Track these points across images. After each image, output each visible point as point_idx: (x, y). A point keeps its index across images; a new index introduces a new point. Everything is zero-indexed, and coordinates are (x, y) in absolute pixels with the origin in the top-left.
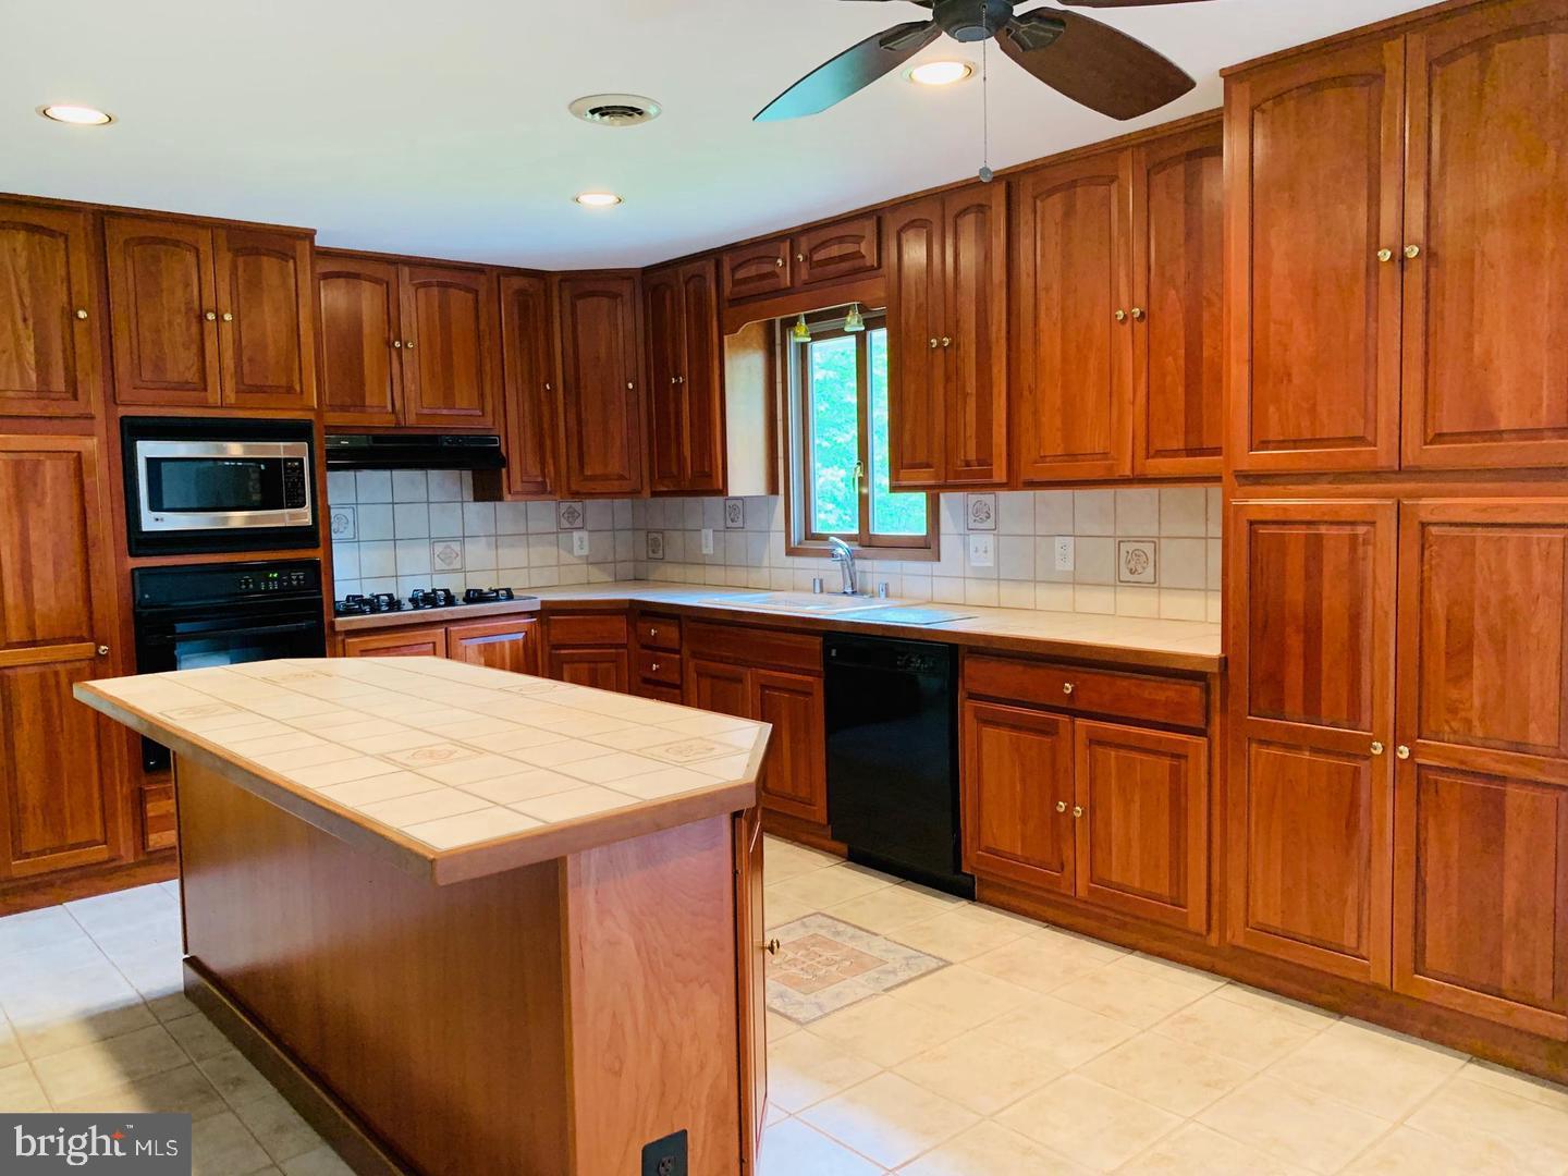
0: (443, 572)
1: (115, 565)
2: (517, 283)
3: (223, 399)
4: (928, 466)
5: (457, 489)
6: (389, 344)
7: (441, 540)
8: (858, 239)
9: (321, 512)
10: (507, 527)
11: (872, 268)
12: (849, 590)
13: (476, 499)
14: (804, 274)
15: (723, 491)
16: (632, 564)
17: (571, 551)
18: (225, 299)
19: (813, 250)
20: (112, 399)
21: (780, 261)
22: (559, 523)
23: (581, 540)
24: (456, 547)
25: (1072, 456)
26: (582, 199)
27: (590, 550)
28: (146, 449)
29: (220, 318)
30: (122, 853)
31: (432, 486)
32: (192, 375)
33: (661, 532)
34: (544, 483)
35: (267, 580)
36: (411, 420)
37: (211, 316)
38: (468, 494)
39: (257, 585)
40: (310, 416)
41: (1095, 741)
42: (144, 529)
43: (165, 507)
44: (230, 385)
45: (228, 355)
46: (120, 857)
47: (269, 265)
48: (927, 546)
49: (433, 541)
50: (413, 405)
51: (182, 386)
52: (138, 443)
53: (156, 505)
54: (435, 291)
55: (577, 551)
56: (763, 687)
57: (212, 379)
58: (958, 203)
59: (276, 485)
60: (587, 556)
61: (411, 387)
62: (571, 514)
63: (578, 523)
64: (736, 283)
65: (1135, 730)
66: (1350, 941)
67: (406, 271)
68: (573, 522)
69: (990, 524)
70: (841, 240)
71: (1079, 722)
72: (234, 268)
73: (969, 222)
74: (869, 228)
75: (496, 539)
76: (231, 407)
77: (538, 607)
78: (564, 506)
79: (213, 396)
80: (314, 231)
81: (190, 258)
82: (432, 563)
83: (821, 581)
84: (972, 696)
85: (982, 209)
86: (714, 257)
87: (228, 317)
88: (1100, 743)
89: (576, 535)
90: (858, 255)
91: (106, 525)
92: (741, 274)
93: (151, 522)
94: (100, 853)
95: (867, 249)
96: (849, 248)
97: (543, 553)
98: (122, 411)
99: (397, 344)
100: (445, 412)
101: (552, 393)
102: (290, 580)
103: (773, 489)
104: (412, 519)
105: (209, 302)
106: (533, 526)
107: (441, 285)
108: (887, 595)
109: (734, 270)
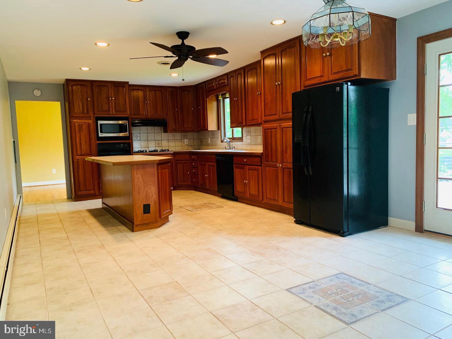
0: (157, 147)
1: (94, 142)
2: (170, 89)
3: (113, 113)
4: (235, 123)
5: (160, 130)
6: (145, 102)
7: (157, 140)
8: (224, 79)
9: (130, 133)
10: (170, 138)
11: (226, 85)
12: (229, 148)
13: (164, 132)
14: (217, 86)
15: (207, 129)
16: (198, 146)
17: (184, 143)
18: (113, 95)
19: (219, 81)
20: (94, 114)
21: (214, 84)
22: (181, 138)
23: (186, 141)
24: (160, 142)
25: (253, 120)
26: (172, 75)
27: (188, 143)
28: (100, 122)
29: (112, 99)
30: (97, 193)
31: (155, 130)
32: (107, 109)
33: (202, 139)
34: (176, 129)
35: (121, 146)
36: (149, 116)
37: (110, 99)
38: (162, 131)
39: (119, 146)
40: (128, 116)
41: (249, 170)
42: (99, 136)
43: (103, 132)
44: (114, 111)
45: (113, 106)
46: (96, 193)
47: (121, 89)
48: (241, 139)
49: (156, 141)
50: (149, 113)
51: (105, 111)
52: (98, 121)
53: (101, 132)
54: (154, 91)
55: (185, 143)
56: (209, 166)
57: (111, 110)
58: (237, 73)
59: (122, 128)
60: (188, 145)
61: (149, 111)
62: (184, 136)
63: (186, 137)
64: (208, 88)
65: (253, 167)
66: (277, 198)
67: (148, 88)
68: (185, 137)
69: (250, 134)
70: (222, 79)
71: (247, 166)
72: (114, 89)
73: (239, 76)
74: (226, 77)
75: (168, 141)
76: (114, 115)
77: (173, 153)
78: (183, 134)
79: (111, 113)
80: (129, 82)
81: (107, 88)
82: (155, 145)
83: (225, 147)
84: (235, 164)
85: (241, 74)
86: (205, 82)
87: (113, 98)
88: (250, 170)
89: (185, 140)
90: (225, 82)
91: (93, 136)
92: (209, 86)
93: (101, 135)
94: (92, 192)
95: (226, 81)
96: (223, 81)
97: (178, 144)
98: (96, 116)
99: (146, 102)
100: (156, 115)
101: (178, 111)
102: (125, 146)
103: (219, 129)
104: (151, 136)
105: (110, 95)
106: (176, 138)
107: (154, 90)
108: (235, 149)
109: (208, 85)
